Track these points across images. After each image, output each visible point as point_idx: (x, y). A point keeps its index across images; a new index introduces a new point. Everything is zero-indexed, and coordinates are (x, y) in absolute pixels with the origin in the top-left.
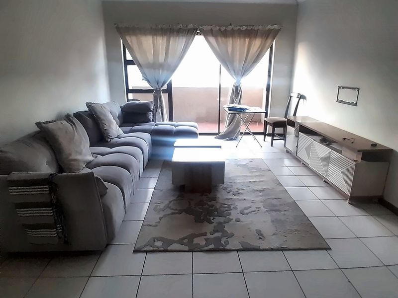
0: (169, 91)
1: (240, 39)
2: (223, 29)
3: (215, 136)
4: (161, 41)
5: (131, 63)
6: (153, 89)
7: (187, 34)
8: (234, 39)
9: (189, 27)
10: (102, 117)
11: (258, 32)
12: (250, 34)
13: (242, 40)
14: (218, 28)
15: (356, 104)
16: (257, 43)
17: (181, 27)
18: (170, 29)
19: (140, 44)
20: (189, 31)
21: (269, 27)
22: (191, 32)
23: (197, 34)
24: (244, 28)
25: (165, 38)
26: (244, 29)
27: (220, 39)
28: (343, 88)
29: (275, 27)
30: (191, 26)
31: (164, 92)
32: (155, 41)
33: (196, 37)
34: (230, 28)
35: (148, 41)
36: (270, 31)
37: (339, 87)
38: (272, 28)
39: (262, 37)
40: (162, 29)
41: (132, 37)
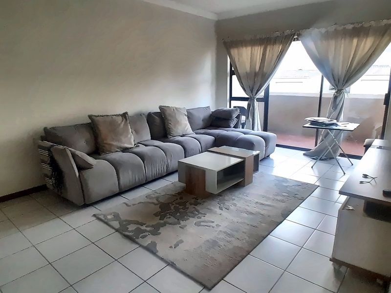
0: (266, 99)
1: (345, 40)
2: (323, 31)
3: (304, 152)
4: (259, 51)
6: (248, 97)
9: (286, 34)
10: (169, 118)
11: (369, 29)
13: (347, 41)
14: (317, 30)
17: (278, 35)
18: (268, 38)
19: (240, 55)
20: (285, 37)
22: (288, 39)
23: (294, 41)
24: (350, 27)
25: (262, 48)
27: (319, 43)
31: (259, 100)
32: (253, 51)
33: (293, 43)
40: (260, 39)
41: (235, 50)
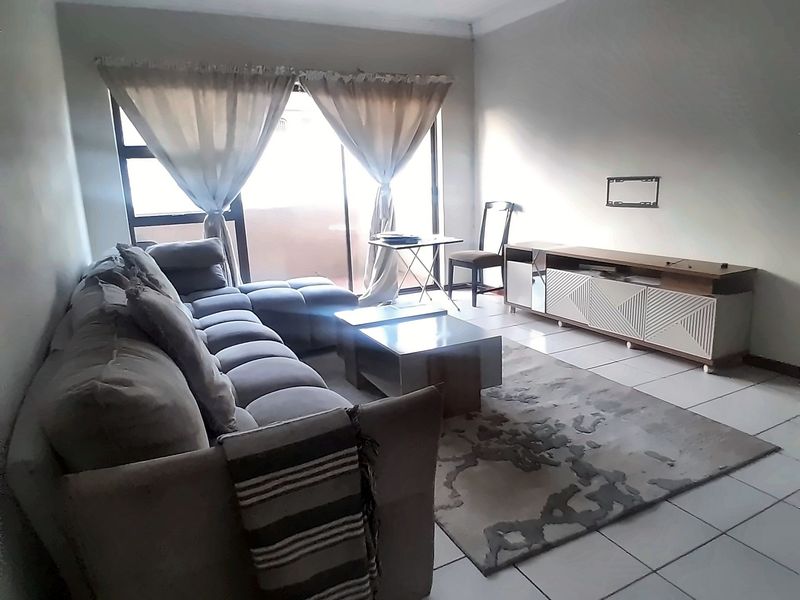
0: (236, 215)
1: (381, 101)
2: (347, 79)
4: (215, 102)
5: (138, 152)
7: (274, 86)
8: (370, 101)
9: (277, 73)
11: (412, 87)
12: (398, 91)
13: (386, 103)
14: (338, 76)
15: (655, 205)
16: (412, 110)
17: (261, 72)
18: (236, 74)
20: (276, 80)
21: (432, 78)
22: (283, 84)
25: (224, 96)
26: (387, 81)
27: (343, 100)
28: (618, 180)
29: (442, 79)
30: (281, 70)
32: (201, 101)
33: (293, 94)
34: (361, 78)
35: (182, 101)
36: (433, 86)
37: (609, 179)
38: (436, 81)
39: (420, 98)
40: (215, 74)
41: (141, 90)
